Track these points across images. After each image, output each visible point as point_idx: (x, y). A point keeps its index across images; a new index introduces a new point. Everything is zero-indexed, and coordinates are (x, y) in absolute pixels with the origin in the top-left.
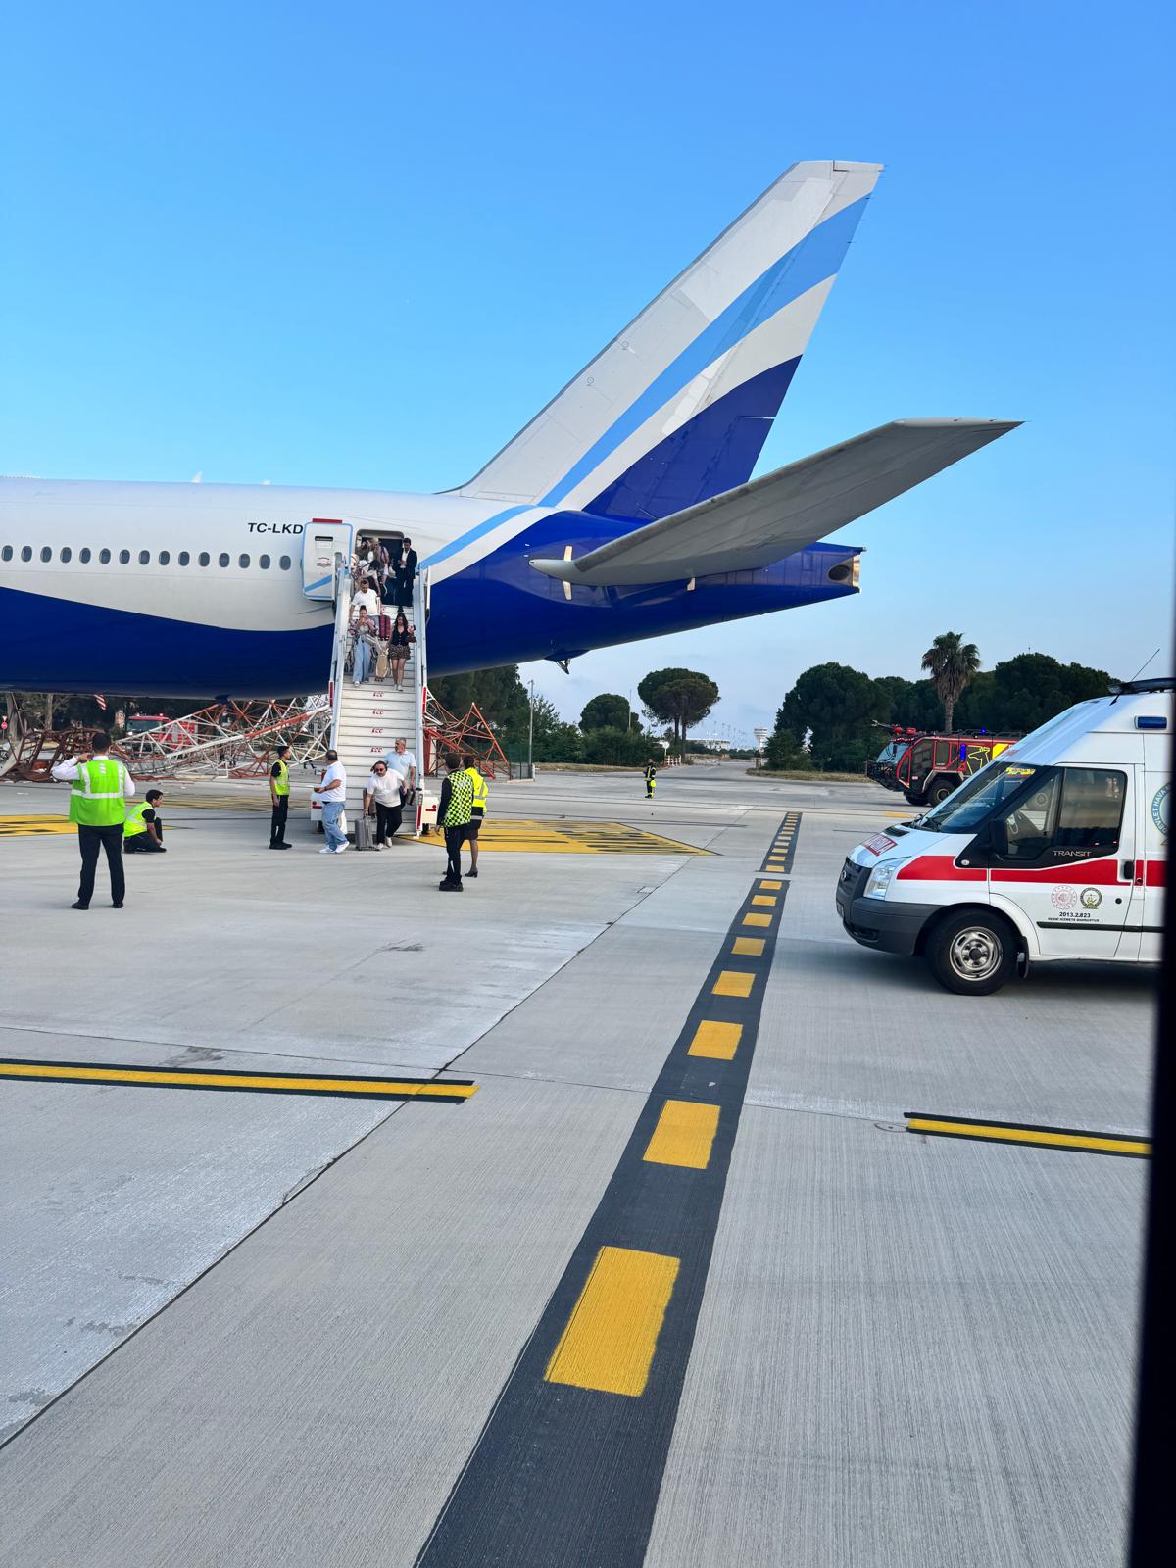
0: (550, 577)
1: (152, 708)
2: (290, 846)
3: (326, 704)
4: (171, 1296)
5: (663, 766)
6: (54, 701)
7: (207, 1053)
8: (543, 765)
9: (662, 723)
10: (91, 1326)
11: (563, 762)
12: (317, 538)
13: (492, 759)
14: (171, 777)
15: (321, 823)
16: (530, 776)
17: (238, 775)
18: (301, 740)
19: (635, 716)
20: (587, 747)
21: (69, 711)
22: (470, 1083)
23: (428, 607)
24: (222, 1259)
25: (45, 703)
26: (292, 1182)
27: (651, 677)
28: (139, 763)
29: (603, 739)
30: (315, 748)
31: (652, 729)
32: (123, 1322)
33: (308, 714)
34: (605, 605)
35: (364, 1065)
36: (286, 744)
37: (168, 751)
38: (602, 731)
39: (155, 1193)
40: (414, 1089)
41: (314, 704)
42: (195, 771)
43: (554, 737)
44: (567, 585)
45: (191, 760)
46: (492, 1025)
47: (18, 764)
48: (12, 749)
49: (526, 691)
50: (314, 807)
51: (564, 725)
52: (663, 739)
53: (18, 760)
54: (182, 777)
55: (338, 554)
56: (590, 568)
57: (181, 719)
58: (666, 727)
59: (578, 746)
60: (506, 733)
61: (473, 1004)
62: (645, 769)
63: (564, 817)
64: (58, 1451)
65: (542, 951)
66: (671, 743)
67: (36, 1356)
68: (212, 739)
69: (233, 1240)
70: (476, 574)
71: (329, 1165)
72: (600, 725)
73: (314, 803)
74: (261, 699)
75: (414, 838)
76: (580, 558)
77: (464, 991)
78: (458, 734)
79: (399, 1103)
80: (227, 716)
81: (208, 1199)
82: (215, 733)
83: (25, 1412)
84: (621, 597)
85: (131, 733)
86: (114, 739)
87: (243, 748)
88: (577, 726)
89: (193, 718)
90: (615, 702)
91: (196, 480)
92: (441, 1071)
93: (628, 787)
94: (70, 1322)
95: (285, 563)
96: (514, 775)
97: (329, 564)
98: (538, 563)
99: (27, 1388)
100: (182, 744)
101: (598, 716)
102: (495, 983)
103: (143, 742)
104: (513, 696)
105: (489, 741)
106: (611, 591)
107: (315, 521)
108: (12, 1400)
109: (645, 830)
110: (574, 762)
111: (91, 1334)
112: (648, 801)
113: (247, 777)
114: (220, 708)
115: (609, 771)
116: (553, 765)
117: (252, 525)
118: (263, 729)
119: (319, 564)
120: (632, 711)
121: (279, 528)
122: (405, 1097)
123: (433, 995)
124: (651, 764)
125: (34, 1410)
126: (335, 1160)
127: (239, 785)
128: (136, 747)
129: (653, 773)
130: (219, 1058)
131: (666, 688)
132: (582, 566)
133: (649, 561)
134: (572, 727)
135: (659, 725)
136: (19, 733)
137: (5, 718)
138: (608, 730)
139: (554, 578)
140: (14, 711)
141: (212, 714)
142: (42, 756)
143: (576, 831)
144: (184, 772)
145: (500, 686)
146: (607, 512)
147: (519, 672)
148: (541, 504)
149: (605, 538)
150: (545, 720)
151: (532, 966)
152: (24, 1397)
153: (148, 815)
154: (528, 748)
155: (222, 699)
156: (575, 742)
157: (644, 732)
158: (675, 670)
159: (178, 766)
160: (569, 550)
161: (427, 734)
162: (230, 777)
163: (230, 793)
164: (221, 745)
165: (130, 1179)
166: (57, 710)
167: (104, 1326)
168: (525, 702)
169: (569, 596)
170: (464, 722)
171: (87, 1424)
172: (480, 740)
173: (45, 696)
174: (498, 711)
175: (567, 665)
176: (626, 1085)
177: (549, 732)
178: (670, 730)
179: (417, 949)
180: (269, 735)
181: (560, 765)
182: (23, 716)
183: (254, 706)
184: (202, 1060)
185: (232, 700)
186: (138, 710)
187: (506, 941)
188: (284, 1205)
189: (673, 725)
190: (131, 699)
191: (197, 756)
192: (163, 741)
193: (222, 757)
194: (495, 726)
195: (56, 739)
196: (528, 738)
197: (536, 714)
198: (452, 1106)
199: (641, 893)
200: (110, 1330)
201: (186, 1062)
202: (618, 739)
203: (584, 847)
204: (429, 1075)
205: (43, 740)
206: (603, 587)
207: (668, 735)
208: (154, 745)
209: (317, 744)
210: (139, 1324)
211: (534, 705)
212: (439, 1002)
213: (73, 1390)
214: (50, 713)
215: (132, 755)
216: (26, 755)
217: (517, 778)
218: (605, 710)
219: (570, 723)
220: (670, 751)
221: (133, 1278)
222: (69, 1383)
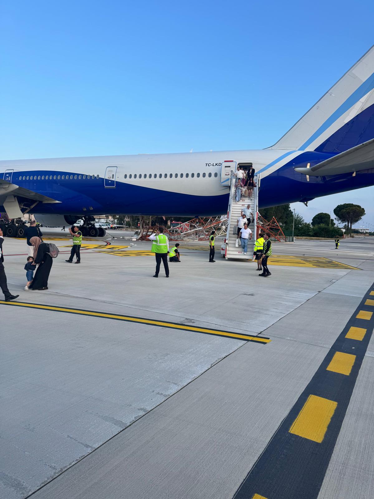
0: (302, 174)
1: (178, 220)
2: (215, 261)
3: (226, 218)
4: (180, 388)
5: (343, 238)
6: (152, 218)
7: (190, 320)
8: (298, 237)
9: (343, 223)
10: (158, 393)
11: (305, 236)
12: (226, 167)
13: (279, 235)
14: (182, 240)
15: (224, 255)
16: (293, 241)
17: (201, 240)
18: (219, 229)
19: (332, 220)
20: (314, 231)
21: (156, 220)
22: (268, 339)
23: (259, 186)
24: (193, 380)
25: (149, 219)
26: (214, 361)
27: (338, 207)
28: (174, 236)
29: (320, 228)
30: (223, 231)
31: (339, 225)
32: (167, 394)
33: (221, 221)
34: (321, 182)
35: (235, 329)
36: (214, 230)
37: (181, 232)
38: (319, 225)
39: (176, 359)
40: (250, 338)
41: (223, 218)
42: (189, 238)
43: (302, 228)
44: (308, 176)
45: (188, 235)
46: (276, 321)
47: (142, 236)
48: (141, 231)
49: (292, 212)
50: (222, 250)
51: (306, 223)
52: (343, 228)
53: (142, 235)
54: (185, 240)
55: (232, 171)
56: (316, 170)
57: (185, 223)
58: (344, 224)
59: (311, 231)
60: (285, 226)
61: (270, 314)
62: (335, 239)
63: (304, 255)
64: (150, 425)
65: (294, 299)
66: (346, 230)
67: (145, 399)
68: (194, 229)
69: (196, 376)
70: (276, 175)
71: (225, 358)
72: (319, 223)
73: (222, 248)
74: (207, 217)
75: (253, 260)
76: (312, 167)
77: (267, 310)
78: (268, 227)
79: (246, 342)
80: (198, 222)
81: (190, 362)
82: (195, 227)
83: (142, 413)
84: (327, 179)
85: (172, 227)
86: (167, 229)
87: (202, 231)
88: (311, 224)
89: (188, 222)
90: (325, 216)
91: (191, 152)
92: (259, 334)
93: (329, 245)
94: (153, 391)
95: (216, 175)
96: (287, 241)
97: (229, 174)
98: (298, 169)
99: (142, 407)
100: (185, 231)
101: (318, 220)
102: (277, 308)
103: (175, 230)
104: (287, 214)
105: (279, 229)
106: (324, 178)
107: (225, 161)
108: (139, 409)
109: (334, 260)
110: (309, 236)
111: (158, 395)
112: (336, 250)
113: (203, 240)
114: (196, 219)
115: (322, 239)
116: (301, 237)
117: (207, 164)
118: (208, 226)
119: (226, 175)
120: (331, 218)
121: (214, 164)
122: (248, 340)
123: (258, 310)
124: (338, 238)
125: (144, 413)
126: (226, 356)
127: (201, 242)
128: (173, 231)
129: (338, 240)
130: (194, 322)
131: (344, 210)
132: (313, 170)
133: (338, 166)
134: (308, 224)
135: (341, 223)
136: (143, 227)
137: (139, 223)
138: (322, 225)
139: (303, 174)
140: (142, 221)
141: (194, 221)
142: (148, 233)
143: (308, 260)
144: (186, 239)
145: (283, 211)
146: (323, 151)
147: (290, 206)
148: (299, 150)
149: (322, 160)
150: (299, 221)
151: (290, 304)
152: (141, 409)
153: (176, 251)
154: (292, 231)
155: (197, 217)
156: (309, 229)
157: (335, 226)
158: (348, 204)
159: (184, 237)
160: (309, 164)
161: (258, 227)
162: (198, 240)
163: (199, 245)
164: (196, 231)
165: (169, 354)
166: (152, 220)
167: (162, 394)
168: (292, 216)
169: (308, 180)
170: (270, 223)
171: (157, 419)
172: (276, 229)
173: (149, 217)
174: (282, 219)
175: (307, 203)
176: (322, 345)
177: (300, 226)
178: (346, 225)
179: (252, 295)
180: (210, 228)
181: (303, 237)
182: (144, 222)
183: (206, 219)
184: (189, 322)
185: (200, 217)
186: (174, 220)
187: (282, 295)
188: (211, 367)
189: (347, 223)
190: (172, 217)
191: (190, 234)
192: (180, 229)
193: (196, 234)
194: (281, 224)
195: (152, 229)
196: (293, 228)
197: (296, 220)
198: (262, 345)
199: (331, 282)
200: (163, 395)
201: (185, 322)
202: (326, 229)
203: (311, 265)
204: (255, 335)
205: (149, 229)
206: (321, 177)
207: (345, 227)
208: (178, 231)
209: (224, 230)
210: (171, 395)
211: (295, 217)
212: (259, 312)
213: (154, 409)
214: (151, 221)
215: (172, 233)
216: (144, 233)
217: (288, 241)
218: (321, 218)
219: (308, 223)
220: (345, 233)
221: (170, 382)
222: (153, 408)
